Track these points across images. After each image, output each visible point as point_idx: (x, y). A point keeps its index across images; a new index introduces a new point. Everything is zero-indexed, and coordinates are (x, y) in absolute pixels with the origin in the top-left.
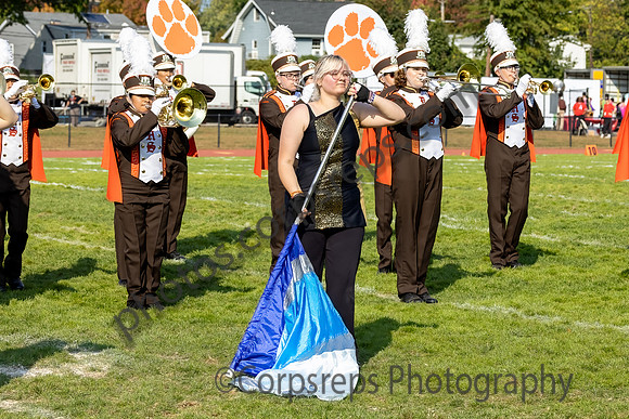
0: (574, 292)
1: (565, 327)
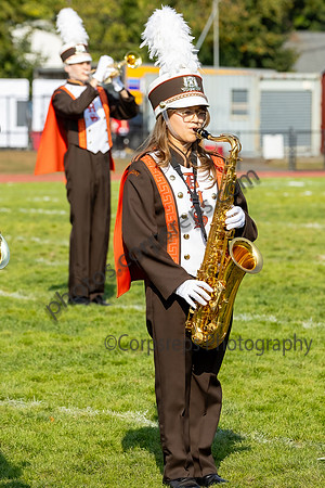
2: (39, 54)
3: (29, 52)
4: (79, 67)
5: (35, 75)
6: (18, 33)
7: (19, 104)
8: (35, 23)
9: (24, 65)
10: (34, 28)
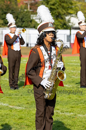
0: (77, 104)
1: (75, 116)
2: (72, 23)
3: (70, 23)
4: (83, 26)
5: (72, 29)
6: (67, 18)
7: (67, 36)
8: (71, 15)
9: (68, 26)
10: (71, 16)
